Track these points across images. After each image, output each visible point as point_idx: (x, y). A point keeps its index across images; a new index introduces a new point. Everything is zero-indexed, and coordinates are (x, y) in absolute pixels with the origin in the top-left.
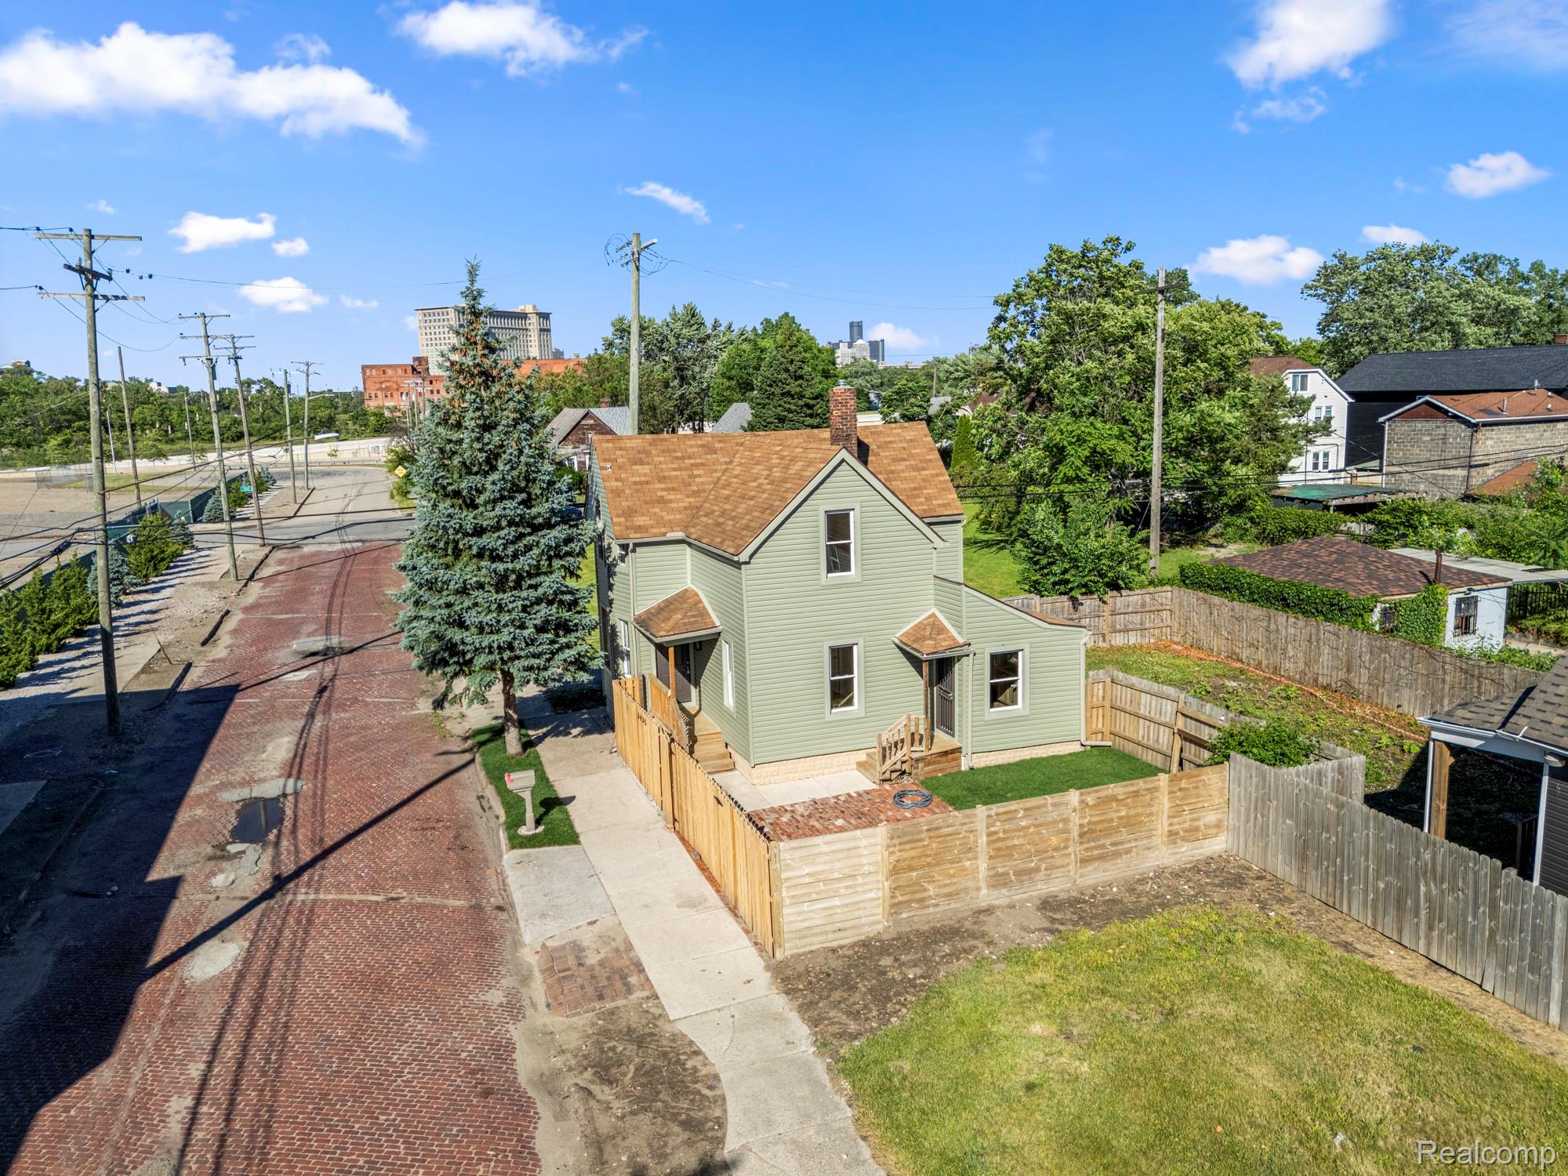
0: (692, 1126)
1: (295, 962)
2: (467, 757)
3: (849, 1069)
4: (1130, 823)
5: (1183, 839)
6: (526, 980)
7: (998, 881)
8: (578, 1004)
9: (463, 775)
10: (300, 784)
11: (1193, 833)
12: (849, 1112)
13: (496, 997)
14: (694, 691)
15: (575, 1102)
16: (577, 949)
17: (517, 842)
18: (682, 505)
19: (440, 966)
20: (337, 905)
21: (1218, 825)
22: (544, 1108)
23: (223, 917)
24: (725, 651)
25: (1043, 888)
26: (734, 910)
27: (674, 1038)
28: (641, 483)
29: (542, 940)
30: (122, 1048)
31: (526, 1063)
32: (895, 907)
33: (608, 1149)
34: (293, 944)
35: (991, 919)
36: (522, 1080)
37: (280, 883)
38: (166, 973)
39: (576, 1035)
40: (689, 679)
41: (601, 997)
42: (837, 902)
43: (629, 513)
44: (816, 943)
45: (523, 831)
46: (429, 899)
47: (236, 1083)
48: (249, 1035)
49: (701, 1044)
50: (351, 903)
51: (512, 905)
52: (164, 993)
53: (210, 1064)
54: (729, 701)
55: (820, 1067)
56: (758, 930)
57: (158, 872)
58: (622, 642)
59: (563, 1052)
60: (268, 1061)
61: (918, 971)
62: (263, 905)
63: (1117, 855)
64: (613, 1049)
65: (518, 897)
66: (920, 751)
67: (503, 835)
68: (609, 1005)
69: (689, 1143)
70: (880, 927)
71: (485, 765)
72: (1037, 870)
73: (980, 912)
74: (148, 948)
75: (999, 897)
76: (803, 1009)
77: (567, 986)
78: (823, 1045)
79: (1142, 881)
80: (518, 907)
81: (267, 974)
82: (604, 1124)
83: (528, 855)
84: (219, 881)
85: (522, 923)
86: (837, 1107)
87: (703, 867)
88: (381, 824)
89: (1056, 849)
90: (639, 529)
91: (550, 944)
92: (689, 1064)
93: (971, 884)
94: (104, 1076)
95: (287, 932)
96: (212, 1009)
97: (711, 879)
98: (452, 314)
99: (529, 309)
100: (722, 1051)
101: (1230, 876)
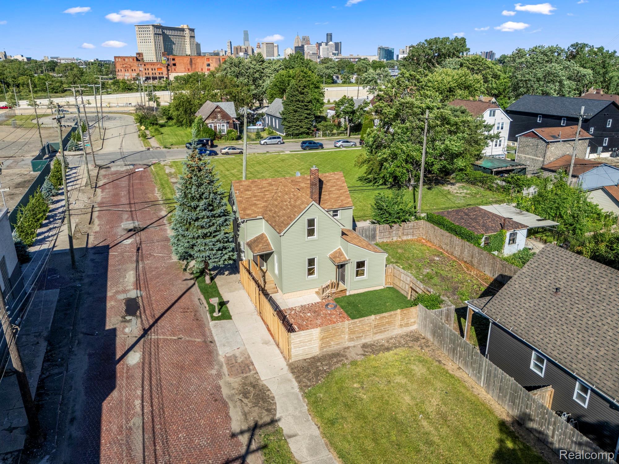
0: (268, 410)
1: (157, 359)
2: (193, 282)
3: (307, 396)
4: (389, 323)
5: (404, 326)
6: (221, 366)
7: (351, 340)
8: (237, 375)
9: (193, 290)
10: (142, 292)
11: (407, 325)
12: (307, 408)
13: (214, 372)
14: (265, 264)
15: (238, 403)
16: (235, 357)
17: (214, 319)
18: (262, 206)
19: (197, 362)
20: (165, 340)
21: (415, 322)
22: (230, 404)
23: (132, 343)
24: (275, 257)
25: (363, 341)
26: (278, 345)
27: (263, 385)
28: (248, 198)
29: (224, 354)
30: (118, 386)
31: (225, 392)
32: (321, 348)
33: (248, 416)
34: (155, 354)
35: (348, 351)
36: (224, 396)
38: (122, 362)
39: (237, 384)
40: (263, 260)
41: (243, 373)
42: (306, 347)
43: (245, 209)
44: (301, 358)
45: (215, 315)
46: (190, 339)
47: (151, 396)
48: (151, 383)
49: (270, 388)
50: (168, 339)
51: (214, 341)
52: (123, 369)
53: (143, 391)
54: (277, 272)
55: (300, 395)
56: (285, 353)
58: (242, 247)
59: (234, 389)
60: (158, 390)
61: (327, 367)
62: (143, 340)
63: (385, 331)
64: (247, 389)
65: (216, 338)
66: (334, 290)
67: (208, 315)
68: (245, 375)
69: (267, 415)
70: (318, 353)
71: (199, 287)
72: (362, 336)
73: (345, 348)
74: (114, 354)
75: (351, 344)
76: (297, 378)
77: (233, 369)
78: (301, 389)
79: (391, 339)
80: (217, 342)
81: (150, 363)
82: (246, 409)
83: (217, 323)
84: (127, 330)
85: (218, 348)
86: (304, 406)
87: (269, 330)
88: (171, 310)
89: (368, 331)
90: (248, 215)
91: (227, 355)
92: (267, 393)
93: (343, 341)
94: (115, 394)
95: (152, 350)
96: (138, 374)
97: (271, 334)
98: (151, 28)
99: (185, 27)
100: (275, 390)
101: (415, 338)
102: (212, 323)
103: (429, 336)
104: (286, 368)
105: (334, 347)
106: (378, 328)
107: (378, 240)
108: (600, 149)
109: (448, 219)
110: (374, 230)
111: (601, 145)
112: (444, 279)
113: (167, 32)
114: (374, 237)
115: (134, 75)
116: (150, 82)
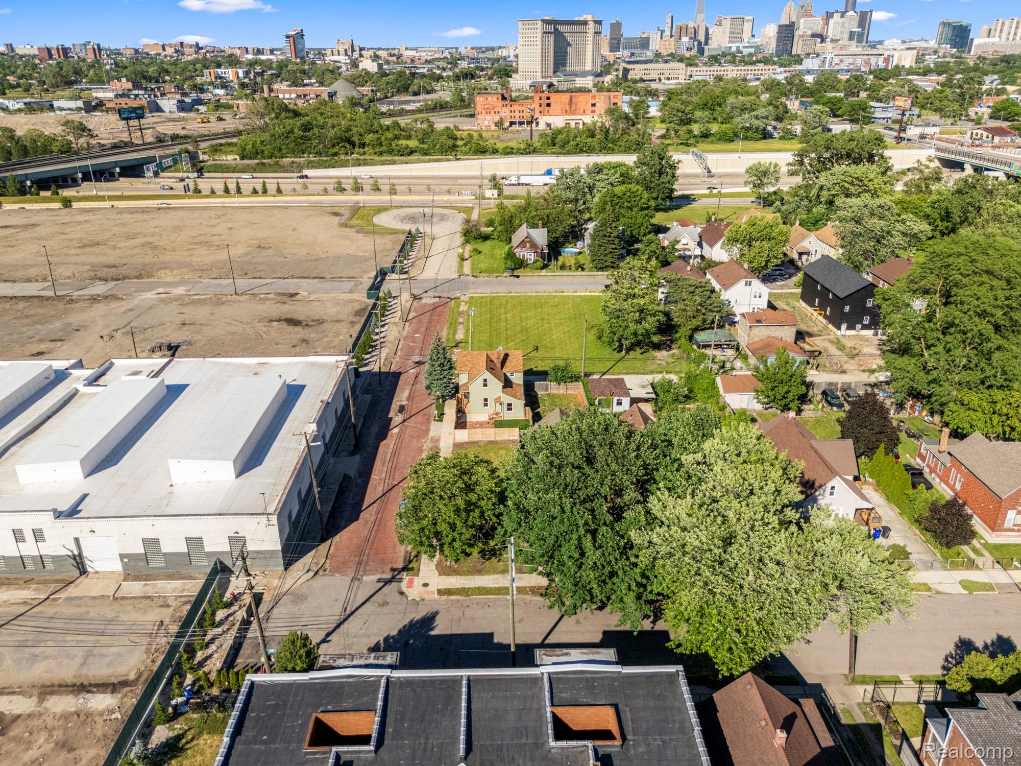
1: (404, 432)
2: (435, 401)
4: (503, 433)
6: (428, 439)
8: (432, 442)
9: (433, 405)
10: (409, 402)
13: (424, 440)
16: (435, 437)
18: (470, 366)
19: (419, 436)
21: (517, 435)
23: (397, 425)
25: (490, 439)
28: (464, 361)
29: (432, 435)
30: (387, 438)
31: (425, 446)
37: (404, 421)
38: (391, 431)
39: (430, 445)
41: (435, 442)
42: (462, 437)
43: (461, 367)
44: (458, 441)
45: (437, 419)
46: (421, 427)
47: (398, 443)
48: (399, 440)
50: (412, 425)
53: (395, 441)
57: (390, 416)
59: (428, 447)
60: (401, 442)
62: (402, 424)
63: (501, 437)
65: (431, 428)
66: (496, 416)
67: (434, 418)
70: (467, 440)
71: (437, 404)
73: (480, 441)
74: (389, 427)
75: (484, 439)
76: (454, 447)
81: (401, 433)
83: (436, 422)
84: (397, 419)
85: (431, 432)
88: (419, 413)
90: (462, 370)
92: (439, 450)
93: (479, 437)
95: (404, 429)
98: (540, 23)
99: (589, 18)
100: (443, 449)
102: (433, 422)
104: (451, 444)
105: (476, 440)
108: (859, 326)
111: (860, 322)
113: (562, 28)
115: (497, 118)
116: (516, 127)
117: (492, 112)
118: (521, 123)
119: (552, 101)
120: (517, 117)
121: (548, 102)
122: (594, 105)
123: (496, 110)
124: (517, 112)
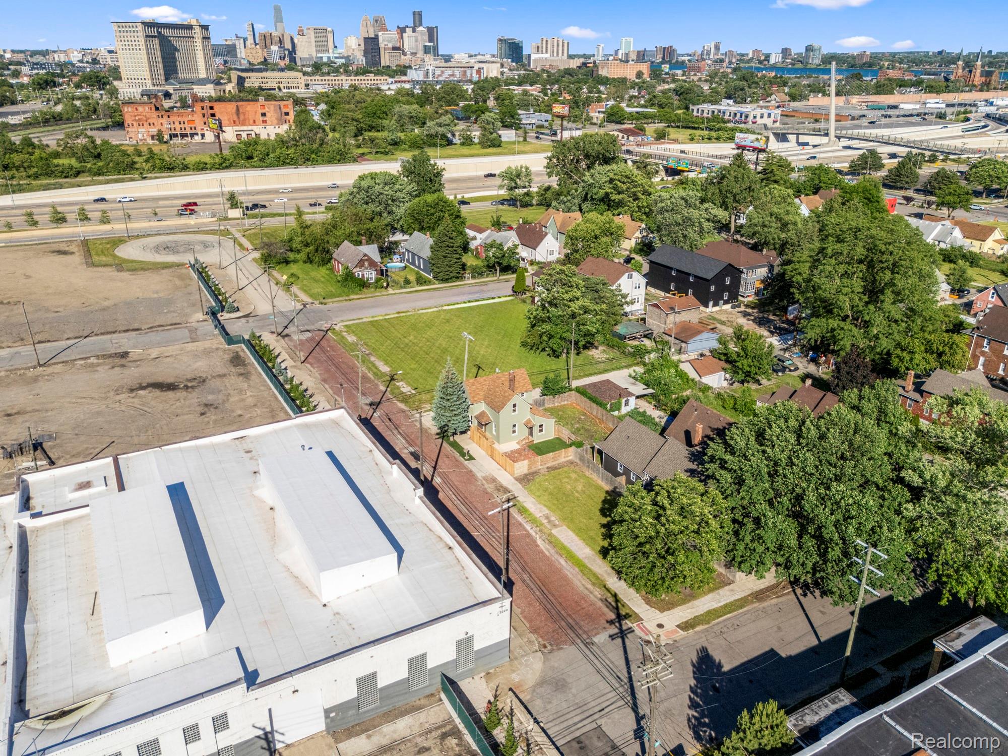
1: (450, 479)
2: (441, 440)
3: (527, 488)
4: (559, 456)
6: (482, 481)
7: (541, 465)
8: (491, 483)
9: (444, 445)
11: (567, 456)
12: (527, 492)
13: (479, 483)
15: (497, 493)
16: (486, 477)
17: (466, 460)
18: (482, 394)
19: (469, 479)
20: (447, 471)
21: (571, 455)
22: (493, 493)
23: (432, 474)
24: (493, 424)
25: (547, 465)
26: (506, 470)
27: (505, 486)
29: (480, 475)
32: (528, 469)
33: (503, 496)
34: (447, 478)
35: (541, 470)
36: (489, 491)
38: (433, 482)
39: (492, 486)
42: (521, 470)
43: (472, 397)
44: (520, 474)
45: (466, 458)
46: (460, 470)
48: (453, 488)
49: (508, 486)
52: (436, 484)
54: (494, 433)
55: (523, 489)
56: (510, 473)
58: (470, 419)
59: (492, 488)
60: (458, 491)
61: (533, 476)
62: (436, 472)
63: (557, 460)
64: (498, 488)
66: (527, 441)
67: (462, 459)
68: (494, 483)
69: (512, 496)
70: (528, 472)
71: (447, 443)
72: (546, 463)
73: (539, 469)
75: (542, 467)
76: (520, 482)
77: (488, 481)
78: (522, 485)
79: (560, 463)
80: (473, 470)
81: (447, 481)
82: (501, 494)
83: (469, 462)
84: (424, 468)
85: (475, 473)
87: (499, 464)
88: (440, 456)
89: (549, 460)
90: (474, 400)
91: (482, 476)
92: (508, 488)
93: (538, 466)
94: (440, 494)
95: (444, 476)
96: (444, 486)
97: (501, 465)
98: (140, 27)
99: (194, 22)
100: (510, 487)
101: (571, 462)
102: (466, 462)
103: (578, 461)
104: (513, 480)
105: (534, 470)
106: (554, 459)
107: (547, 406)
108: (721, 302)
109: (589, 391)
110: (544, 400)
111: (722, 299)
112: (586, 430)
113: (166, 32)
114: (543, 404)
115: (154, 131)
116: (178, 141)
117: (146, 124)
118: (183, 136)
119: (216, 110)
120: (178, 129)
121: (212, 112)
122: (264, 115)
123: (151, 121)
124: (177, 123)
